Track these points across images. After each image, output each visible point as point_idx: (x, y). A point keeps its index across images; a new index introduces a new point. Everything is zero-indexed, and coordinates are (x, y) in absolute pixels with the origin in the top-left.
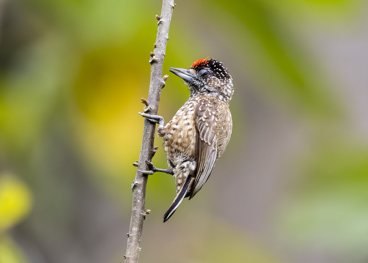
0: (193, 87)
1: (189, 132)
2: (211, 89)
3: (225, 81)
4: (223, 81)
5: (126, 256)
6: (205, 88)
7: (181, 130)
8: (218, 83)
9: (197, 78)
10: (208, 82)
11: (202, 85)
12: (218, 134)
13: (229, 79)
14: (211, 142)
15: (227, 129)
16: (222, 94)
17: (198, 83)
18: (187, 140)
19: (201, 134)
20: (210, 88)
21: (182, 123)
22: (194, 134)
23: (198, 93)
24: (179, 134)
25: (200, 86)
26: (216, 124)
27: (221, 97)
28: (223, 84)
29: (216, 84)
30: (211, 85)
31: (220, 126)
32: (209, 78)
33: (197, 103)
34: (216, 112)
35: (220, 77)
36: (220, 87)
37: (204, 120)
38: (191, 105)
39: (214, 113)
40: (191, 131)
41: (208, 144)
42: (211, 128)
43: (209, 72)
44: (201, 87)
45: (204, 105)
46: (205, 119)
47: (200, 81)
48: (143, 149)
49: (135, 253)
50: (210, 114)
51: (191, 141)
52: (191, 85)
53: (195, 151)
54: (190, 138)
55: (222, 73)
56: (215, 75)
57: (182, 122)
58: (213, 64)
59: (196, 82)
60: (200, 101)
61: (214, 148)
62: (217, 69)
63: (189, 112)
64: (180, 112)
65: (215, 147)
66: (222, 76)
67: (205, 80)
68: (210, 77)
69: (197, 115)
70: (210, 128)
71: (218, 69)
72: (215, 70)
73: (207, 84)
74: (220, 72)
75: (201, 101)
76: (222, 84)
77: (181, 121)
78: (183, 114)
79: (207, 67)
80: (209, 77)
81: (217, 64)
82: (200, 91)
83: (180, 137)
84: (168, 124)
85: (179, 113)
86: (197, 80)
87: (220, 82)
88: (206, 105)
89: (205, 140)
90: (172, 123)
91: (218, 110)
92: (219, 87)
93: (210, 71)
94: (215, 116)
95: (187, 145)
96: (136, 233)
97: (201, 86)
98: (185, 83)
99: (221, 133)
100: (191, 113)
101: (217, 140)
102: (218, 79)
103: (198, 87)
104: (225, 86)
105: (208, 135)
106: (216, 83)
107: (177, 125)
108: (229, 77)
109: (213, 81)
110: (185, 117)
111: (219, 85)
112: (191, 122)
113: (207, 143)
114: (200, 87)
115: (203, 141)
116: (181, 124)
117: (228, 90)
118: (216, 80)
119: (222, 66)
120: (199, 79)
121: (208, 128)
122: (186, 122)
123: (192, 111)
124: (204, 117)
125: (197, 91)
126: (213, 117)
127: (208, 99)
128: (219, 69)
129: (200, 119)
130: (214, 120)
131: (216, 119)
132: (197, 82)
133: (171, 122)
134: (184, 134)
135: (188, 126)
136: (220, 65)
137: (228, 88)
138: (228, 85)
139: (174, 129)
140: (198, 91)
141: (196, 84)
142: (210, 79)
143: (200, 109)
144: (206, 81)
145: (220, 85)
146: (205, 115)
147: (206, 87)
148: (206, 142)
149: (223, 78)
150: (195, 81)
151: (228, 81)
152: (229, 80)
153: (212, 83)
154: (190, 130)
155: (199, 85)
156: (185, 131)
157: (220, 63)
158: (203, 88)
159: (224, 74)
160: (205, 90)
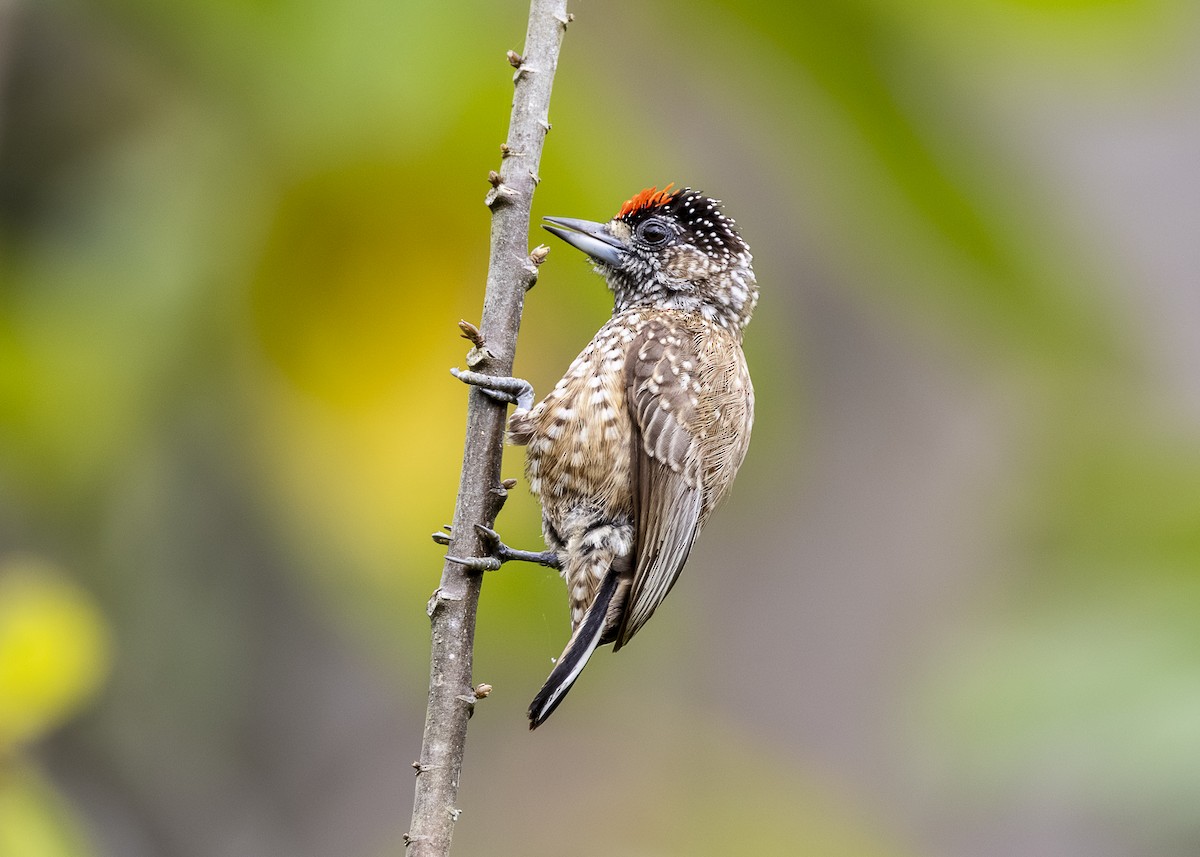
0: (620, 279)
1: (607, 430)
2: (677, 284)
3: (724, 261)
4: (719, 259)
5: (413, 837)
6: (656, 283)
7: (580, 424)
8: (700, 264)
9: (634, 249)
10: (666, 261)
11: (648, 271)
12: (703, 434)
13: (740, 255)
14: (681, 462)
15: (732, 416)
16: (713, 301)
17: (635, 265)
18: (600, 456)
19: (646, 438)
20: (672, 279)
21: (585, 402)
22: (622, 438)
23: (636, 297)
24: (575, 439)
25: (640, 275)
26: (695, 402)
27: (709, 312)
28: (719, 269)
30: (677, 273)
31: (710, 408)
32: (673, 250)
33: (634, 335)
34: (695, 363)
35: (710, 247)
36: (706, 278)
37: (655, 390)
38: (613, 341)
39: (687, 365)
40: (615, 427)
41: (669, 467)
42: (681, 414)
43: (673, 230)
44: (646, 277)
45: (656, 339)
46: (660, 385)
47: (641, 259)
48: (465, 489)
49: (441, 828)
50: (676, 371)
51: (614, 461)
52: (613, 274)
53: (630, 491)
54: (612, 450)
55: (713, 234)
56: (691, 239)
57: (586, 399)
58: (687, 204)
59: (629, 264)
60: (642, 328)
61: (689, 482)
62: (700, 220)
63: (608, 363)
64: (579, 367)
65: (693, 475)
66: (714, 244)
67: (656, 254)
68: (675, 248)
69: (633, 374)
70: (676, 414)
71: (703, 221)
72: (691, 223)
73: (663, 269)
74: (707, 231)
75: (646, 328)
76: (715, 268)
77: (582, 396)
78: (588, 370)
79: (663, 212)
80: (672, 246)
81: (701, 208)
82: (640, 292)
83: (579, 447)
84: (541, 405)
85: (575, 369)
86: (634, 255)
87: (706, 263)
88: (663, 341)
89: (659, 455)
90: (553, 402)
91: (701, 355)
92: (703, 280)
93: (673, 226)
94: (692, 374)
95: (603, 472)
96: (443, 763)
97: (644, 275)
98: (596, 269)
99: (712, 432)
100: (614, 369)
101: (700, 453)
102: (700, 252)
103: (636, 280)
104: (723, 276)
105: (668, 438)
106: (693, 265)
107: (567, 408)
108: (740, 249)
109: (682, 259)
110: (595, 382)
111: (702, 272)
112: (615, 397)
113: (667, 463)
114: (643, 279)
115: (654, 460)
116: (580, 404)
117: (735, 291)
118: (694, 255)
119: (717, 213)
120: (638, 251)
121: (670, 417)
122: (597, 398)
123: (615, 359)
124: (655, 381)
125: (632, 293)
126: (686, 378)
127: (670, 320)
128: (706, 222)
129: (643, 387)
130: (690, 387)
131: (696, 386)
132: (632, 261)
133: (551, 397)
134: (592, 437)
135: (604, 409)
136: (710, 207)
137: (734, 283)
138: (734, 274)
139: (560, 422)
140: (636, 292)
141: (628, 270)
142: (673, 253)
143: (643, 356)
144: (660, 259)
145: (706, 273)
146: (660, 375)
147: (658, 278)
148: (664, 461)
149: (717, 248)
150: (626, 258)
151: (733, 260)
152: (739, 259)
153: (680, 266)
154: (611, 423)
155: (638, 273)
156: (594, 427)
157: (710, 203)
158: (650, 283)
159: (723, 237)
160: (657, 288)
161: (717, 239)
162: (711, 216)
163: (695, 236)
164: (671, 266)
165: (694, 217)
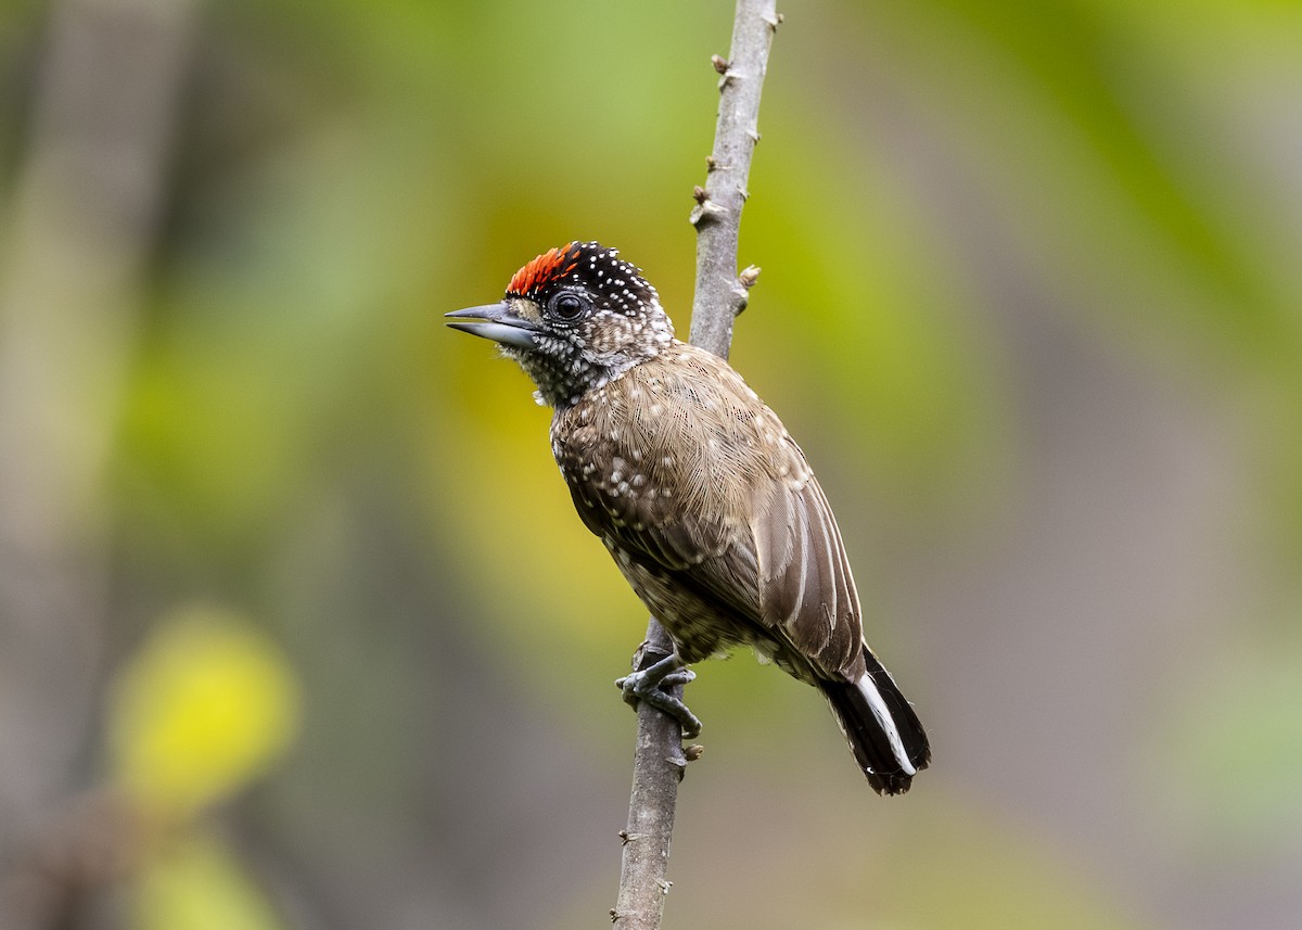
0: (540, 362)
2: (608, 359)
3: (642, 315)
4: (637, 315)
6: (584, 361)
8: (623, 330)
9: (549, 329)
10: (590, 336)
11: (571, 350)
13: (653, 301)
17: (555, 347)
20: (602, 356)
25: (563, 356)
29: (618, 339)
30: (605, 346)
32: (591, 321)
35: (625, 307)
36: (632, 341)
43: (587, 300)
44: (571, 358)
47: (560, 339)
52: (530, 358)
55: (626, 292)
56: (606, 304)
58: (593, 266)
59: (547, 345)
62: (609, 281)
66: (628, 301)
67: (576, 331)
68: (594, 318)
71: (613, 282)
72: (601, 286)
73: (590, 347)
74: (619, 290)
76: (638, 327)
79: (571, 282)
81: (604, 264)
86: (550, 335)
87: (628, 325)
92: (630, 345)
93: (585, 295)
96: (651, 831)
97: (567, 356)
102: (617, 316)
103: (561, 362)
104: (645, 332)
106: (617, 332)
109: (606, 332)
111: (628, 338)
114: (567, 360)
118: (614, 321)
119: (623, 268)
120: (555, 330)
128: (617, 282)
132: (549, 343)
138: (653, 323)
141: (547, 352)
144: (582, 334)
145: (631, 337)
147: (585, 357)
149: (633, 305)
150: (543, 340)
151: (649, 310)
152: (652, 306)
153: (606, 339)
155: (559, 354)
157: (613, 259)
158: (577, 363)
159: (634, 290)
160: (586, 368)
161: (631, 295)
162: (618, 274)
163: (609, 300)
164: (597, 342)
165: (603, 279)
